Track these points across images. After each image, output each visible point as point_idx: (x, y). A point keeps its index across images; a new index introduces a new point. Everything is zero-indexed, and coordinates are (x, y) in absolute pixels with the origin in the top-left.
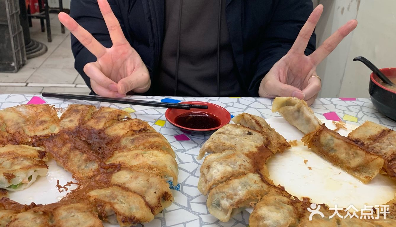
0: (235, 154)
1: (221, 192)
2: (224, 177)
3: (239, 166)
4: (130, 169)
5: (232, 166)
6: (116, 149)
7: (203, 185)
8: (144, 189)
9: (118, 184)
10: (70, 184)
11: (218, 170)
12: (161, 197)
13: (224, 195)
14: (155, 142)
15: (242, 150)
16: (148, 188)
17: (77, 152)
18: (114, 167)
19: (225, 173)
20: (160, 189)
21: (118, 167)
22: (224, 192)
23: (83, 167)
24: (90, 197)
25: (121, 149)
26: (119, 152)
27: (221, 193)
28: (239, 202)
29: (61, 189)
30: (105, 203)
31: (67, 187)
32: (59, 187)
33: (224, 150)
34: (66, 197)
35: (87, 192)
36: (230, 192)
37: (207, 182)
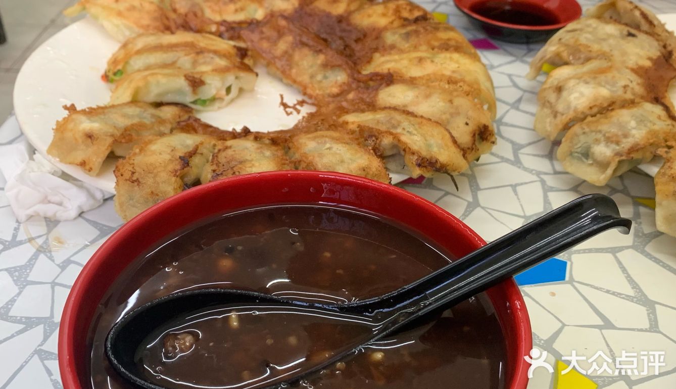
0: (611, 67)
1: (592, 131)
2: (595, 106)
3: (622, 89)
4: (412, 82)
5: (609, 87)
6: (376, 50)
7: (548, 120)
8: (444, 117)
9: (392, 106)
10: (301, 103)
11: (582, 94)
12: (477, 133)
13: (599, 136)
14: (449, 40)
15: (624, 62)
16: (452, 115)
17: (306, 51)
18: (379, 78)
19: (596, 99)
20: (474, 119)
21: (389, 79)
22: (600, 131)
23: (319, 77)
24: (347, 123)
25: (385, 50)
26: (383, 56)
27: (594, 134)
28: (633, 149)
29: (289, 110)
30: (380, 132)
31: (298, 107)
32: (285, 106)
33: (588, 59)
34: (302, 122)
35: (339, 116)
36: (613, 130)
37: (559, 115)
